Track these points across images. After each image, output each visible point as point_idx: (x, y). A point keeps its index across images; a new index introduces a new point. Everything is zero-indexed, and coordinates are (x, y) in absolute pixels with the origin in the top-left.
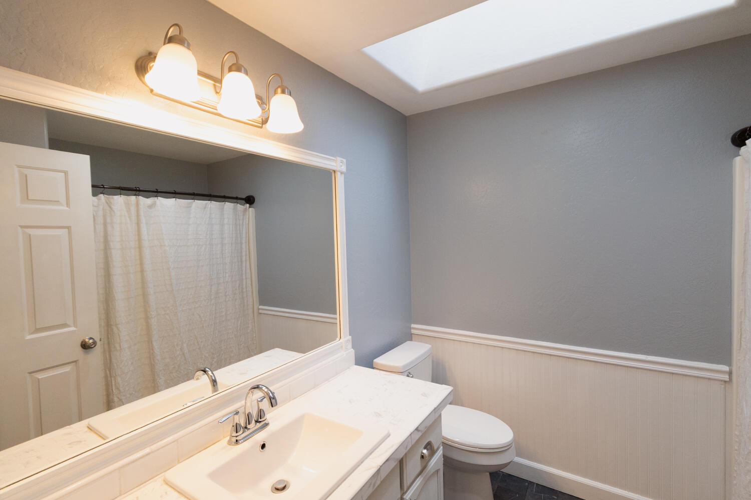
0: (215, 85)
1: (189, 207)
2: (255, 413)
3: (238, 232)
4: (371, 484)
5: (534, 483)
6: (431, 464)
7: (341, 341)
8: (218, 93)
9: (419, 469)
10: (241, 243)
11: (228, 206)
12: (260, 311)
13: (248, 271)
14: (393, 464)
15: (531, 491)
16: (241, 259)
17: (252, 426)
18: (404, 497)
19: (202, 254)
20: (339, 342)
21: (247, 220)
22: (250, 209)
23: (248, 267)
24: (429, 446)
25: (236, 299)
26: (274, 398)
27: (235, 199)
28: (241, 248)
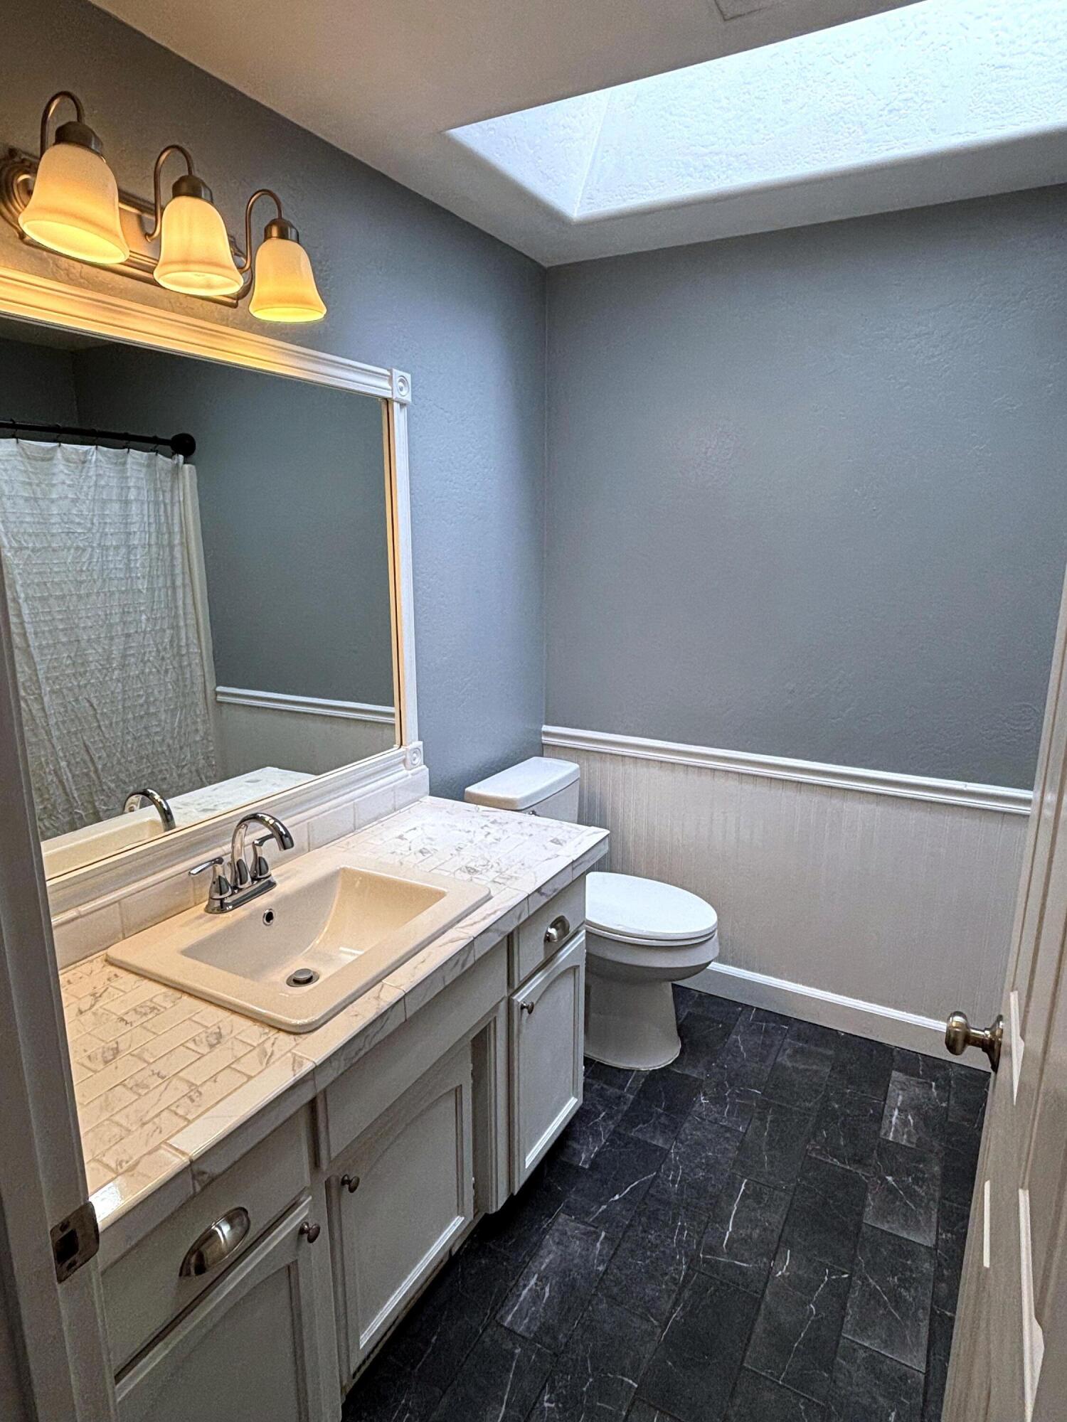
0: (140, 218)
1: (48, 458)
2: (249, 862)
3: (163, 519)
4: (457, 963)
5: (752, 1007)
6: (561, 956)
7: (402, 749)
8: (150, 235)
9: (541, 958)
10: (172, 547)
11: (136, 457)
12: (220, 698)
13: (190, 609)
14: (496, 938)
15: (746, 1018)
16: (173, 582)
17: (248, 886)
18: (515, 998)
19: (84, 568)
20: (399, 751)
21: (181, 494)
22: (187, 466)
23: (189, 601)
24: (560, 923)
25: (166, 671)
26: (288, 835)
27: (150, 443)
28: (173, 558)
